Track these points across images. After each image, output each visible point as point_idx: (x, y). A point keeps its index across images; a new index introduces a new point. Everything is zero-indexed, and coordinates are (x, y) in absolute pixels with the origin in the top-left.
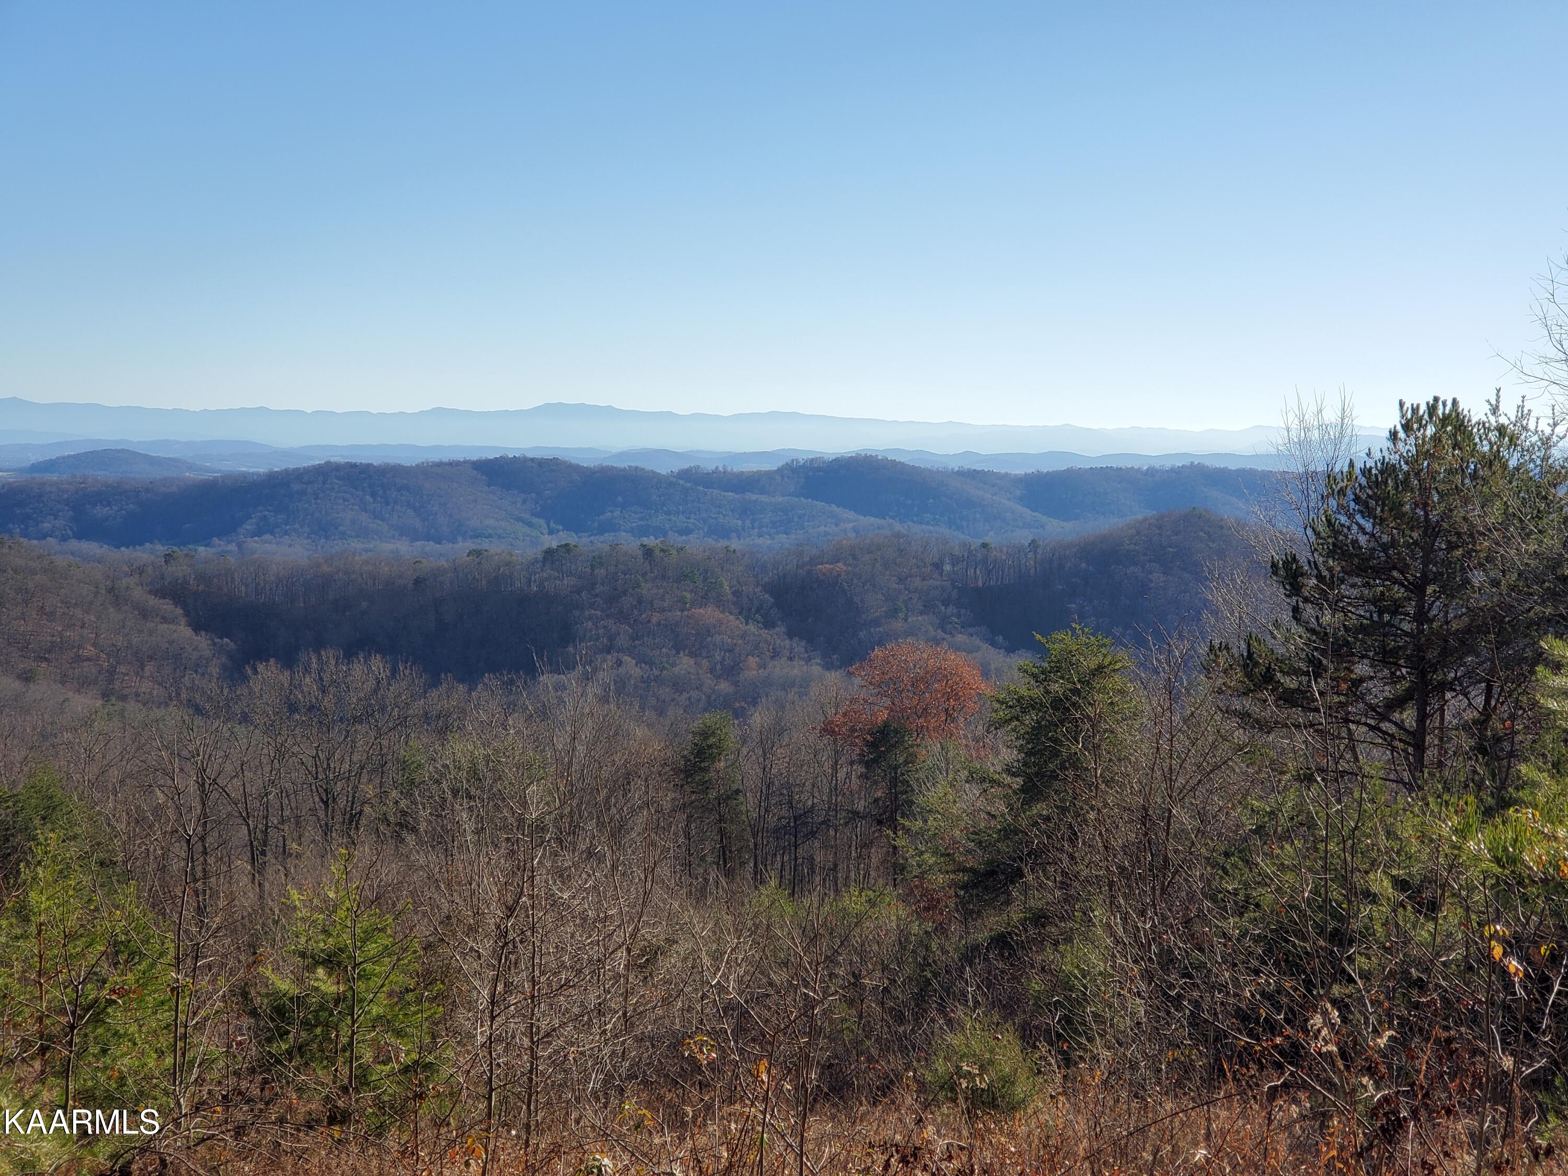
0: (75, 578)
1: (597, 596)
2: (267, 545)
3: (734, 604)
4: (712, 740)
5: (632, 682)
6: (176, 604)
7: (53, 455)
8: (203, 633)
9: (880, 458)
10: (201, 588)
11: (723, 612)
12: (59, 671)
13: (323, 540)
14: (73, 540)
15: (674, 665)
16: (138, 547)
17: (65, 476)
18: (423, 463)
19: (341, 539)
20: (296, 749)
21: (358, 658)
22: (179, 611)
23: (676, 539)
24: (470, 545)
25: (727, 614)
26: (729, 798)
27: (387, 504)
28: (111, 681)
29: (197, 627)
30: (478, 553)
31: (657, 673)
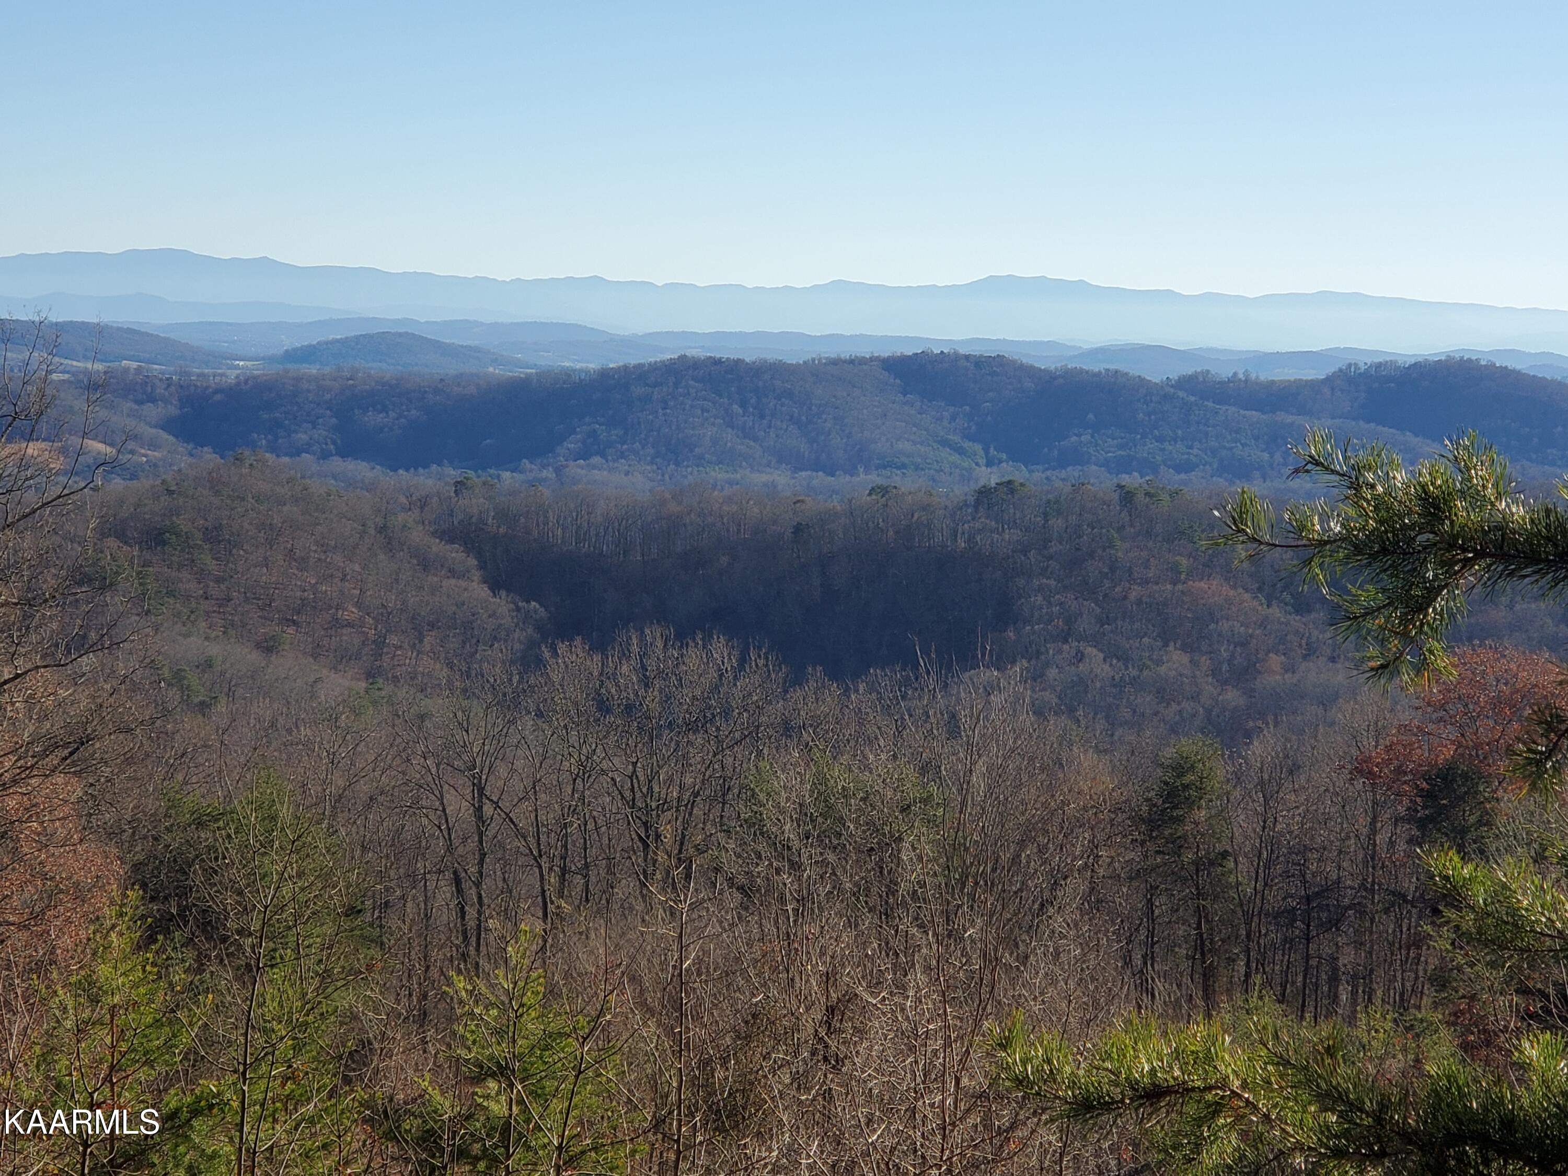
0: (335, 511)
1: (1051, 557)
2: (596, 472)
3: (1251, 575)
4: (1190, 778)
5: (1098, 685)
6: (468, 551)
7: (314, 339)
8: (503, 593)
9: (1483, 363)
10: (502, 530)
11: (1234, 587)
12: (310, 640)
13: (672, 467)
14: (335, 458)
15: (1159, 662)
16: (421, 470)
17: (327, 370)
18: (813, 360)
19: (698, 466)
20: (604, 765)
21: (694, 640)
22: (472, 562)
23: (1170, 478)
24: (875, 479)
25: (1240, 590)
26: (1212, 863)
27: (762, 417)
28: (378, 656)
29: (495, 586)
30: (883, 490)
31: (1134, 672)
